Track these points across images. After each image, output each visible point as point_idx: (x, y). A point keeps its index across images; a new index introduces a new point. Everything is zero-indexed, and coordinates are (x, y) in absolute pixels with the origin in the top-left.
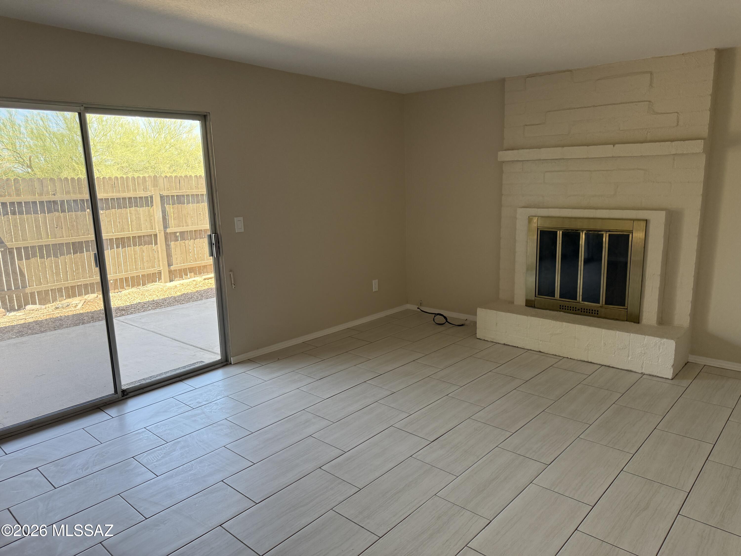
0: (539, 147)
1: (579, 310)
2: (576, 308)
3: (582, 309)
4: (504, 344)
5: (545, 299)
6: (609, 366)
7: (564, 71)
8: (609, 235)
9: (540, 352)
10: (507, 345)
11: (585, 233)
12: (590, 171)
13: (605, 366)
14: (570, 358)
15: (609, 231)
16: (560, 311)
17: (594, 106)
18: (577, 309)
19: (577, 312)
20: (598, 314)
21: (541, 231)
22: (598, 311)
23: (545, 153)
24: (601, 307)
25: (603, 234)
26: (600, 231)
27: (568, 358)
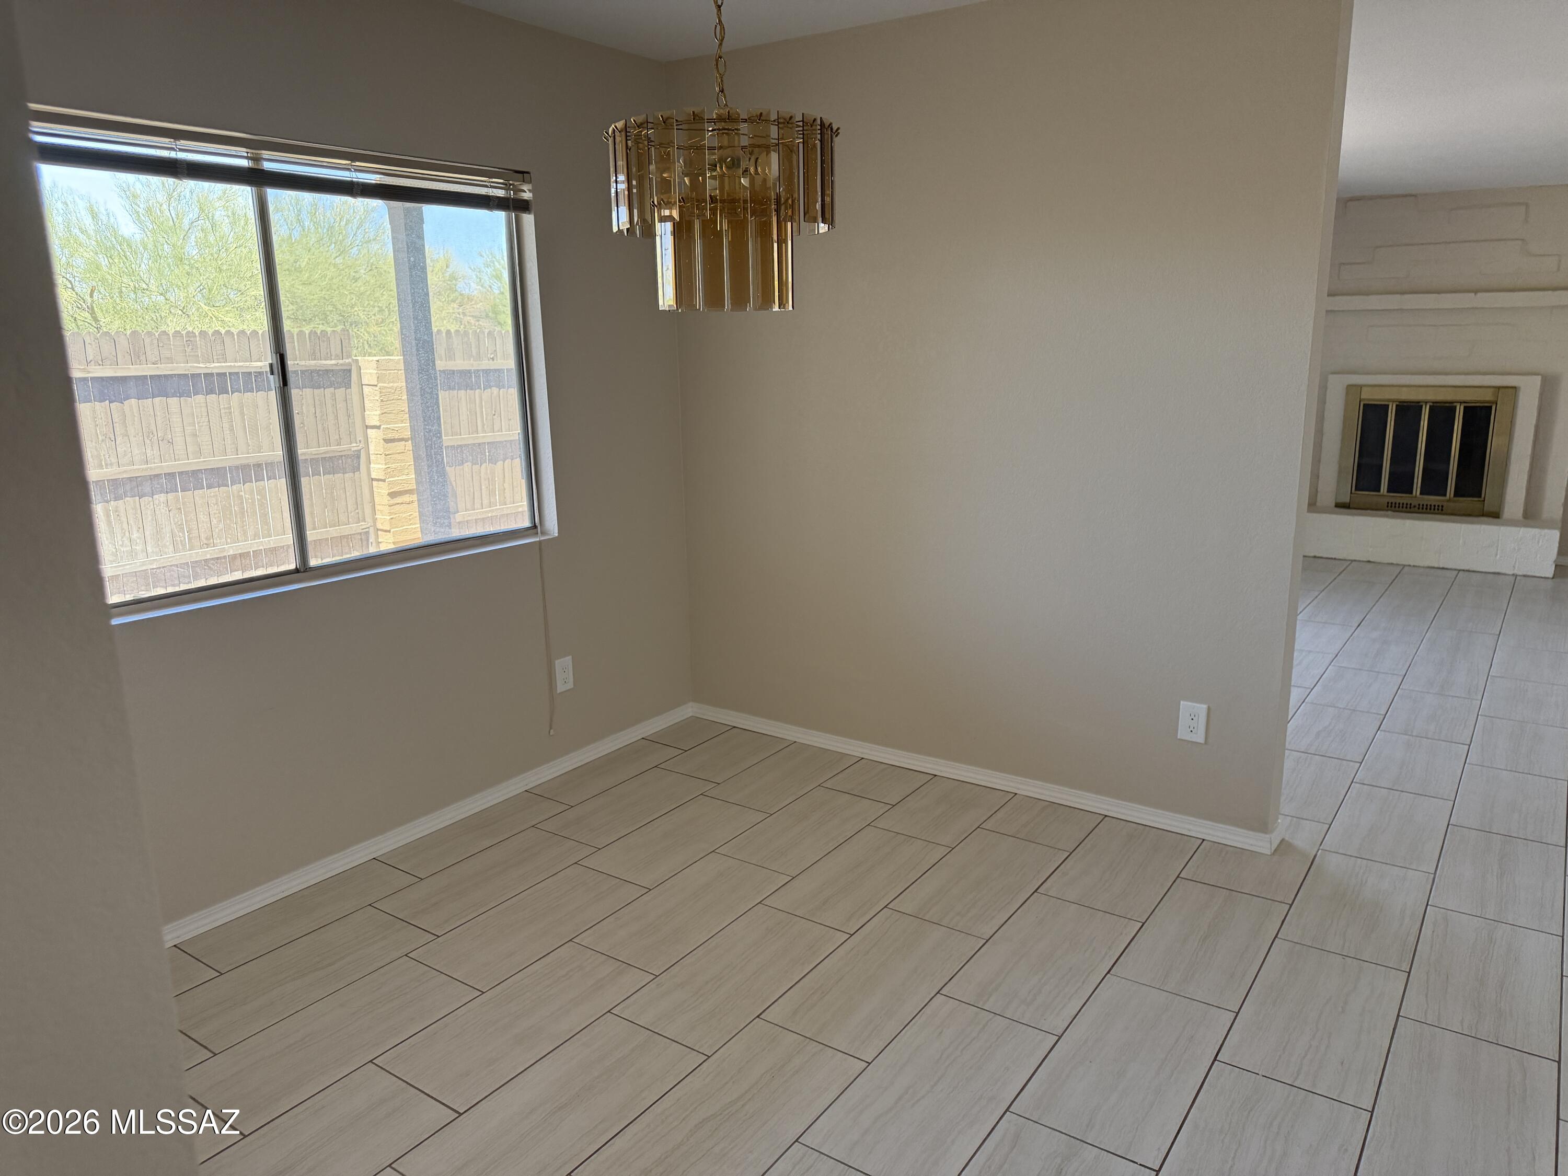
0: (1367, 294)
1: (1415, 507)
2: (1411, 504)
3: (1419, 505)
4: (1315, 557)
5: (1366, 496)
6: (1468, 571)
7: (1405, 196)
8: (1465, 407)
9: (1369, 562)
10: (1319, 557)
11: (1430, 406)
12: (1435, 326)
13: (1464, 570)
14: (1414, 566)
15: (1465, 402)
16: (1387, 510)
17: (1446, 243)
18: (1412, 506)
19: (1412, 509)
20: (1442, 510)
21: (1364, 405)
22: (1442, 506)
23: (1374, 302)
24: (1449, 500)
25: (1456, 407)
26: (1452, 403)
27: (1410, 566)
